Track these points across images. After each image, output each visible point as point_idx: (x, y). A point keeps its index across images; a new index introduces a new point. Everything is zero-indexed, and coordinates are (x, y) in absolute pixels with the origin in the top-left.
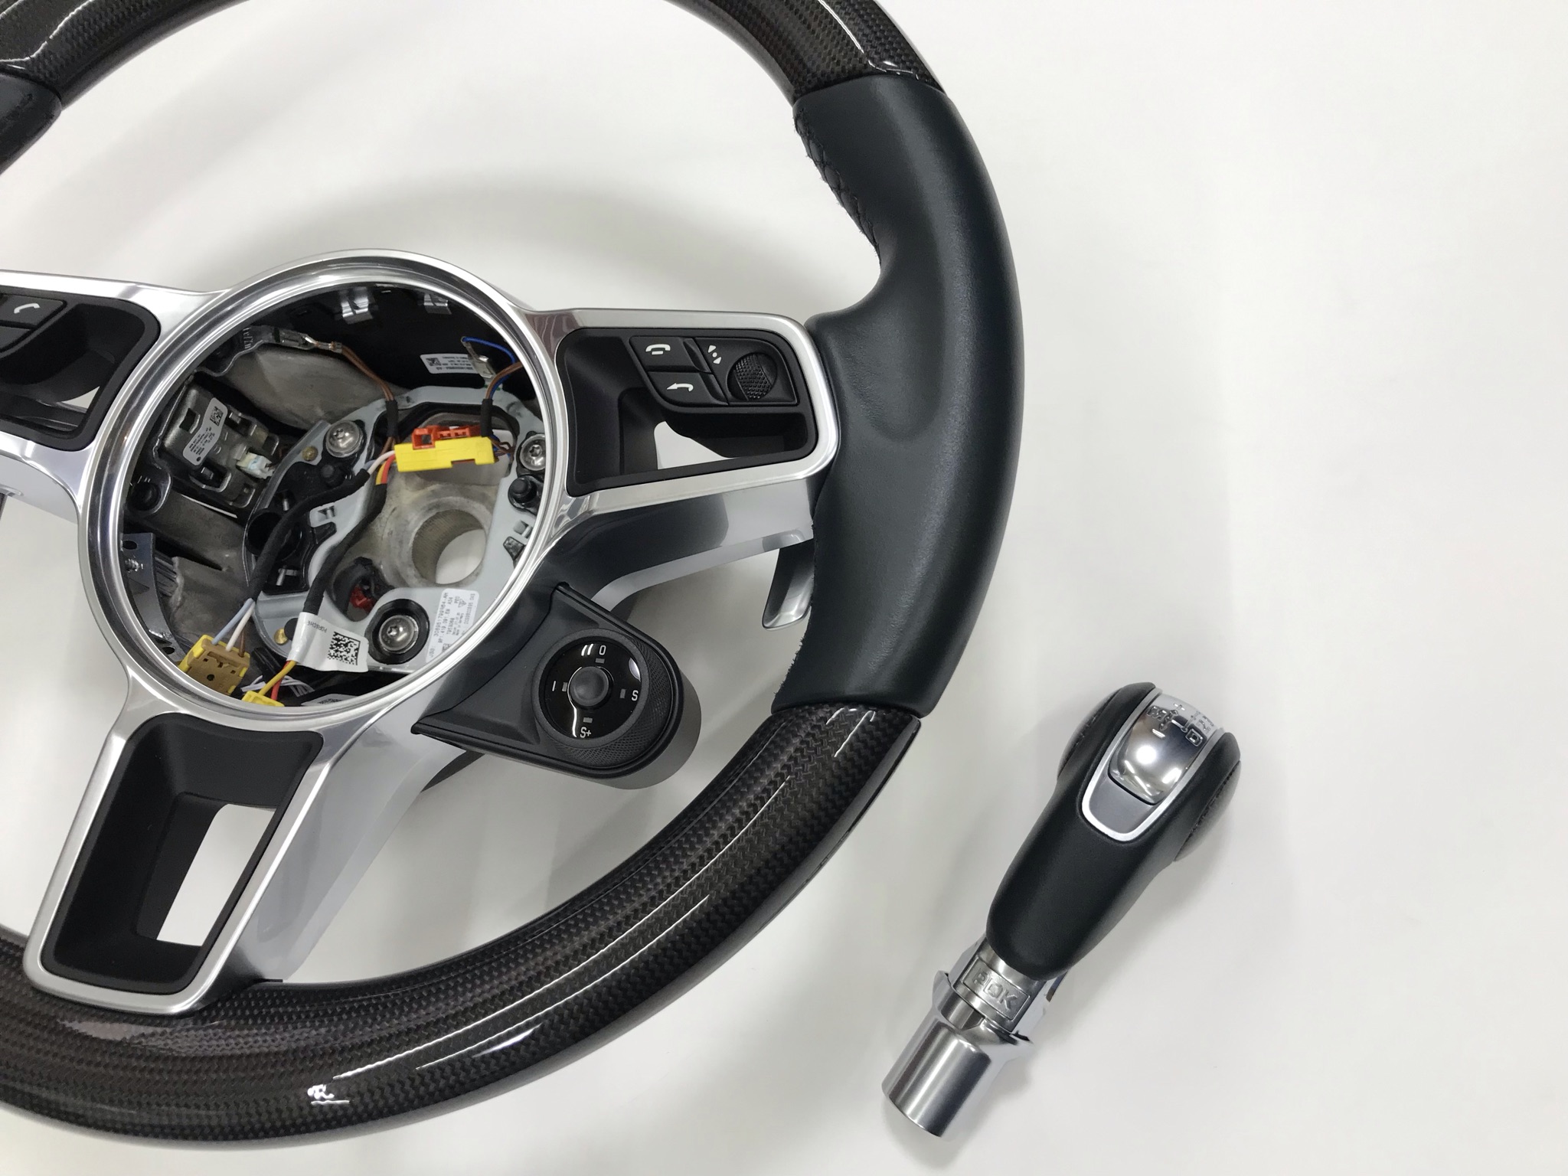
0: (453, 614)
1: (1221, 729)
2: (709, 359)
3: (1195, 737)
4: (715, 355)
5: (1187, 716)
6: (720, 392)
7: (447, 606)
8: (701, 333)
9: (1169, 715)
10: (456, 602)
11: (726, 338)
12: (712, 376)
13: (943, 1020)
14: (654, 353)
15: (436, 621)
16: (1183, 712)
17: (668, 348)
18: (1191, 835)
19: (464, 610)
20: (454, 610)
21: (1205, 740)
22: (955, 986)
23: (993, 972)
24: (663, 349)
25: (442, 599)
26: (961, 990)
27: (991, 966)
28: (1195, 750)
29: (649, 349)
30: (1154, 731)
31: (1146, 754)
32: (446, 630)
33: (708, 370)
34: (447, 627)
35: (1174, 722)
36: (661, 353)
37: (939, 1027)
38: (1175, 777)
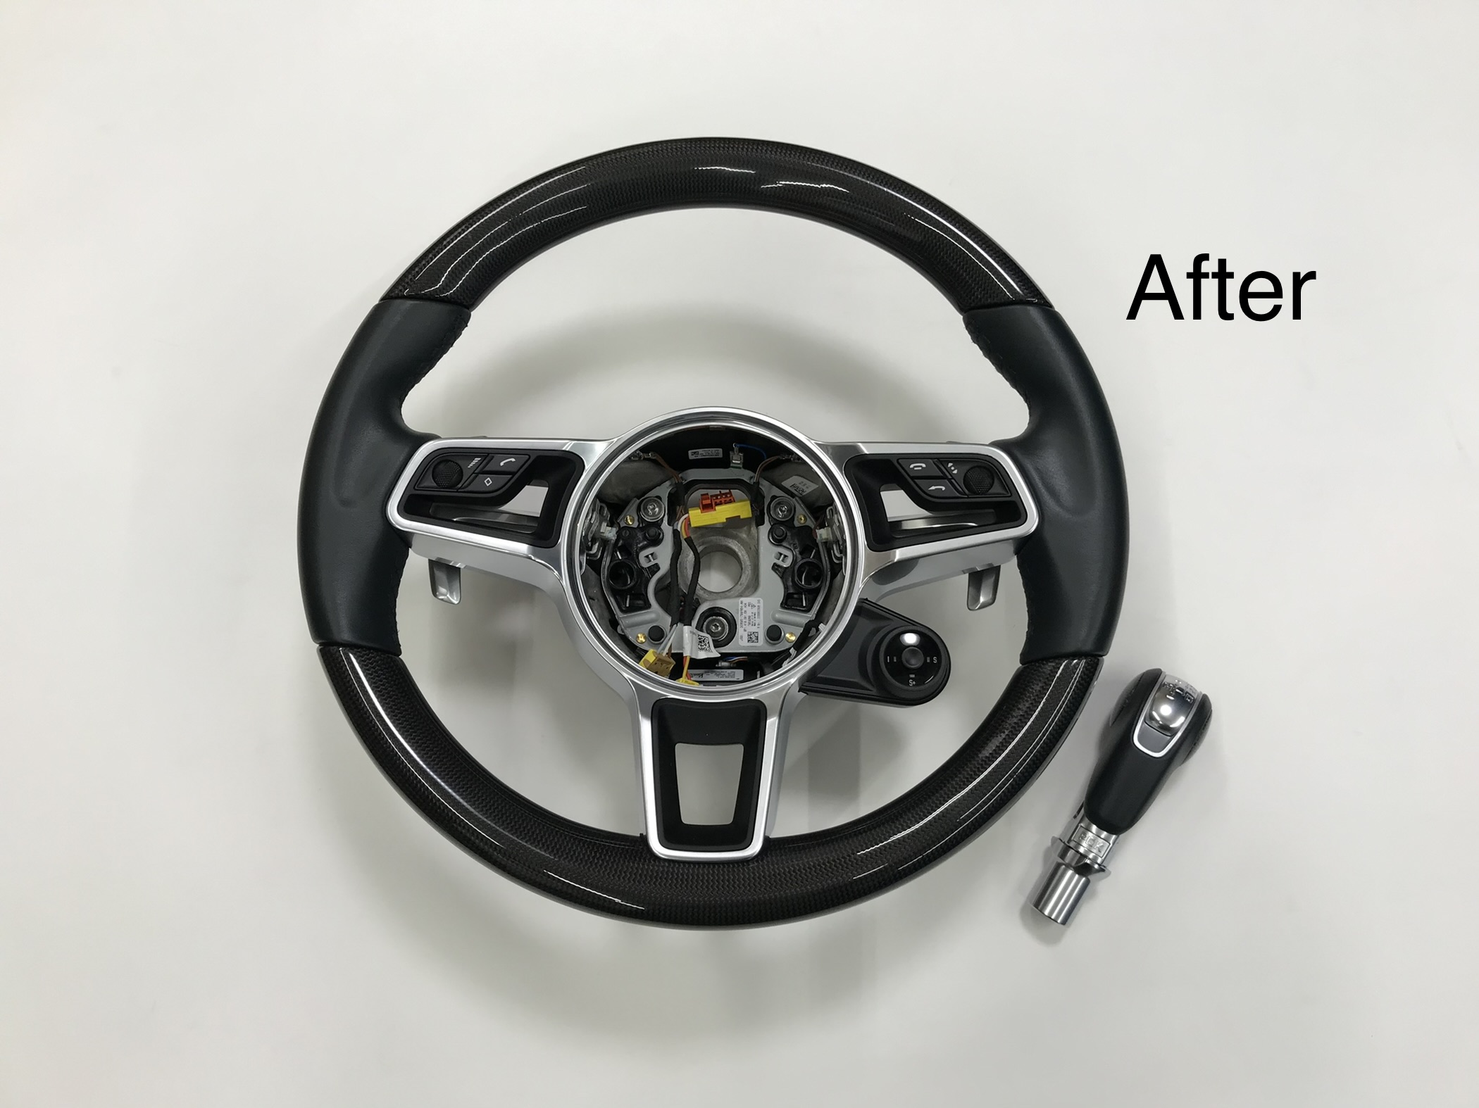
0: (749, 613)
1: (1201, 692)
2: (950, 471)
3: (1189, 698)
4: (953, 468)
5: (1183, 687)
6: (960, 489)
7: (744, 609)
8: (942, 456)
9: (1174, 687)
10: (749, 606)
11: (958, 459)
12: (953, 481)
13: (1060, 861)
14: (915, 469)
15: (740, 619)
16: (1181, 685)
17: (924, 465)
18: (1190, 751)
19: (755, 610)
20: (750, 611)
21: (1194, 700)
22: (1068, 842)
23: (1090, 833)
24: (921, 466)
25: (740, 605)
26: (1072, 844)
27: (1088, 829)
28: (1190, 705)
29: (912, 466)
30: (1168, 696)
31: (1166, 710)
32: (747, 624)
33: (950, 477)
34: (747, 621)
35: (1177, 690)
36: (920, 468)
37: (1059, 866)
38: (1180, 722)
